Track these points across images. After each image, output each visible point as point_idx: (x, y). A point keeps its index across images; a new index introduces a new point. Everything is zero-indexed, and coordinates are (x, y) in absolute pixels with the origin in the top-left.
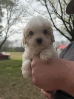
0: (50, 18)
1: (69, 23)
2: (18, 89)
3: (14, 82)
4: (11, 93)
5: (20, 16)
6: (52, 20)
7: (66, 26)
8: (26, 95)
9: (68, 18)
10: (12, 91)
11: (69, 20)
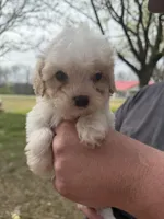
0: (95, 19)
1: (137, 34)
2: (20, 178)
3: (11, 164)
4: (5, 188)
5: (25, 9)
6: (99, 24)
7: (130, 40)
8: (39, 190)
9: (134, 23)
10: (6, 184)
11: (138, 27)
